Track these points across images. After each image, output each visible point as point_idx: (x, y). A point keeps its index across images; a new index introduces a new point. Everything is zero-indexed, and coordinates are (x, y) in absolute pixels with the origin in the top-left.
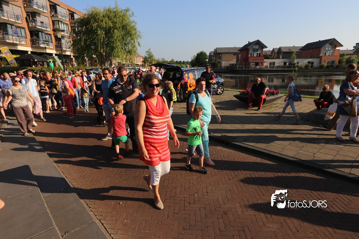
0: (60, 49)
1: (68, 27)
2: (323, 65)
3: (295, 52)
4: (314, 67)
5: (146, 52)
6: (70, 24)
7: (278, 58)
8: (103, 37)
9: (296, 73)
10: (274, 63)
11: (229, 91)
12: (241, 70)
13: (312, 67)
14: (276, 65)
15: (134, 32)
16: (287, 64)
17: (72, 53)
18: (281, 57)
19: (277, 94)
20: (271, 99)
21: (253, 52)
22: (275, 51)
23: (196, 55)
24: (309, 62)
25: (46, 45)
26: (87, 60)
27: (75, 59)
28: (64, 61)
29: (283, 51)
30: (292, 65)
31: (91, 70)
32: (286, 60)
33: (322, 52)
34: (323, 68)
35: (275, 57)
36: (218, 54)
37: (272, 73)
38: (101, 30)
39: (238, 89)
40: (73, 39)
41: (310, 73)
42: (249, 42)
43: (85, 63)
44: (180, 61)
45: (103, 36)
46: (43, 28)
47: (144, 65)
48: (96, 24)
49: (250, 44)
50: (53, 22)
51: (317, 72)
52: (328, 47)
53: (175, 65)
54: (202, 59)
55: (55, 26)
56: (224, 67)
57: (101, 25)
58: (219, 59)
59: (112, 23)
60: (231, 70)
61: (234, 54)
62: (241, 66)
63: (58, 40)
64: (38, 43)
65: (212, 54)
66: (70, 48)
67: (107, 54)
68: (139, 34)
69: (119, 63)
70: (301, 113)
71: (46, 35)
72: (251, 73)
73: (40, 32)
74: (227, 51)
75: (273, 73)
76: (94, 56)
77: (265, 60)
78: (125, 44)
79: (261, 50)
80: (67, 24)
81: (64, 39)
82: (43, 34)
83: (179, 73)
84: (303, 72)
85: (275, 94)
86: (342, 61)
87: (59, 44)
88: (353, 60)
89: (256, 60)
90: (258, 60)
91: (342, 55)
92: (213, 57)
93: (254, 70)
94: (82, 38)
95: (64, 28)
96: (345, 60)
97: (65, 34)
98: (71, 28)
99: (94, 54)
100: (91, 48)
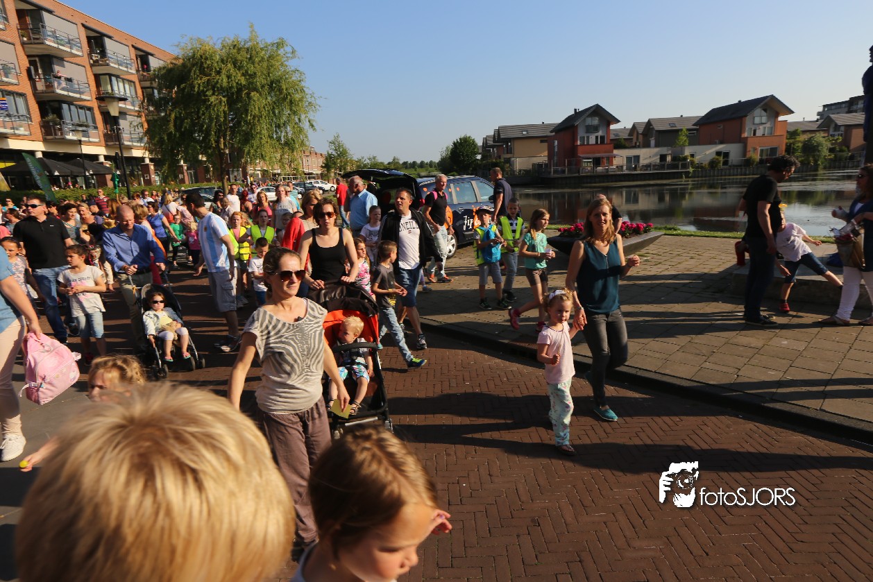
0: (117, 143)
1: (135, 89)
2: (751, 158)
3: (685, 130)
4: (730, 164)
5: (330, 142)
6: (140, 81)
7: (647, 145)
8: (224, 112)
9: (690, 179)
10: (637, 158)
12: (561, 178)
13: (726, 163)
14: (643, 162)
15: (297, 96)
16: (669, 158)
17: (147, 153)
18: (653, 142)
19: (646, 231)
20: (634, 245)
21: (588, 135)
22: (638, 128)
23: (451, 145)
24: (718, 153)
25: (81, 134)
26: (185, 168)
27: (154, 165)
28: (128, 173)
29: (656, 128)
30: (679, 160)
32: (664, 150)
33: (747, 129)
34: (753, 164)
35: (638, 144)
36: (503, 141)
37: (633, 181)
38: (216, 94)
39: (558, 224)
40: (150, 118)
42: (575, 110)
43: (181, 176)
44: (414, 162)
45: (224, 108)
46: (71, 94)
47: (325, 175)
48: (205, 79)
49: (578, 114)
50: (97, 77)
51: (737, 175)
52: (759, 116)
53: (402, 173)
54: (467, 155)
55: (102, 89)
56: (520, 171)
57: (217, 82)
58: (507, 153)
59: (243, 75)
60: (535, 178)
61: (543, 139)
62: (560, 168)
63: (111, 121)
64: (60, 129)
65: (491, 142)
66: (141, 140)
67: (233, 152)
68: (309, 100)
69: (264, 172)
70: (706, 274)
71: (80, 110)
72: (583, 184)
73: (65, 102)
74: (524, 133)
75: (637, 180)
76: (202, 158)
77: (615, 152)
78: (278, 126)
79: (605, 129)
80: (131, 81)
81: (125, 119)
82: (73, 108)
84: (705, 177)
85: (642, 231)
86: (794, 148)
87: (114, 131)
88: (819, 144)
89: (594, 153)
90: (599, 153)
91: (793, 134)
92: (493, 150)
93: (590, 177)
94: (170, 114)
95: (125, 91)
96: (800, 145)
97: (128, 107)
98: (143, 92)
99: (202, 154)
100: (195, 139)
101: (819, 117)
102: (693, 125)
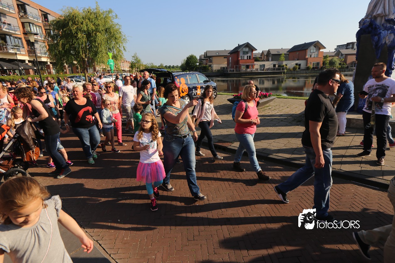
0: (34, 55)
1: (42, 30)
2: (309, 66)
3: (283, 54)
4: (301, 69)
5: (133, 57)
6: (44, 26)
7: (268, 60)
8: (85, 41)
9: (285, 75)
10: (264, 65)
11: (222, 95)
12: (233, 73)
13: (299, 68)
14: (266, 67)
15: (118, 36)
16: (277, 66)
17: (49, 59)
18: (270, 59)
19: (269, 97)
20: (264, 102)
21: (244, 55)
22: (264, 53)
23: (186, 59)
24: (297, 64)
25: (16, 50)
26: (67, 67)
27: (52, 65)
28: (40, 68)
29: (272, 53)
30: (281, 67)
31: (72, 77)
32: (275, 62)
33: (308, 55)
34: (310, 69)
35: (264, 60)
36: (208, 57)
37: (262, 75)
38: (81, 33)
39: (231, 93)
40: (50, 43)
41: (297, 75)
42: (239, 44)
43: (65, 70)
44: (170, 66)
46: (10, 31)
47: (131, 71)
48: (76, 27)
49: (240, 46)
50: (23, 24)
51: (304, 73)
52: (312, 49)
53: (166, 70)
54: (193, 63)
55: (26, 29)
56: (215, 70)
57: (82, 28)
58: (210, 62)
59: (93, 25)
60: (222, 73)
61: (225, 57)
62: (232, 69)
63: (31, 44)
64: (6, 48)
65: (203, 58)
66: (45, 54)
67: (89, 60)
68: (124, 38)
69: (104, 70)
70: (293, 114)
71: (15, 39)
72: (242, 76)
73: (8, 35)
74: (217, 54)
75: (264, 75)
76: (75, 62)
77: (255, 63)
78: (110, 49)
79: (251, 53)
80: (40, 26)
81: (38, 44)
82: (12, 38)
83: (169, 78)
84: (291, 74)
85: (268, 96)
86: (326, 63)
87: (32, 49)
88: (335, 62)
89: (246, 63)
90: (248, 63)
91: (325, 57)
92: (204, 61)
93: (245, 73)
94: (59, 42)
95: (37, 30)
96: (328, 62)
97: (39, 38)
98: (45, 31)
99: (75, 60)
100: (71, 53)
101: (335, 50)
102: (287, 52)
